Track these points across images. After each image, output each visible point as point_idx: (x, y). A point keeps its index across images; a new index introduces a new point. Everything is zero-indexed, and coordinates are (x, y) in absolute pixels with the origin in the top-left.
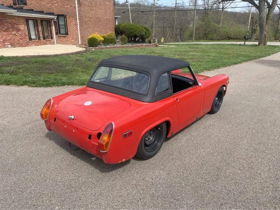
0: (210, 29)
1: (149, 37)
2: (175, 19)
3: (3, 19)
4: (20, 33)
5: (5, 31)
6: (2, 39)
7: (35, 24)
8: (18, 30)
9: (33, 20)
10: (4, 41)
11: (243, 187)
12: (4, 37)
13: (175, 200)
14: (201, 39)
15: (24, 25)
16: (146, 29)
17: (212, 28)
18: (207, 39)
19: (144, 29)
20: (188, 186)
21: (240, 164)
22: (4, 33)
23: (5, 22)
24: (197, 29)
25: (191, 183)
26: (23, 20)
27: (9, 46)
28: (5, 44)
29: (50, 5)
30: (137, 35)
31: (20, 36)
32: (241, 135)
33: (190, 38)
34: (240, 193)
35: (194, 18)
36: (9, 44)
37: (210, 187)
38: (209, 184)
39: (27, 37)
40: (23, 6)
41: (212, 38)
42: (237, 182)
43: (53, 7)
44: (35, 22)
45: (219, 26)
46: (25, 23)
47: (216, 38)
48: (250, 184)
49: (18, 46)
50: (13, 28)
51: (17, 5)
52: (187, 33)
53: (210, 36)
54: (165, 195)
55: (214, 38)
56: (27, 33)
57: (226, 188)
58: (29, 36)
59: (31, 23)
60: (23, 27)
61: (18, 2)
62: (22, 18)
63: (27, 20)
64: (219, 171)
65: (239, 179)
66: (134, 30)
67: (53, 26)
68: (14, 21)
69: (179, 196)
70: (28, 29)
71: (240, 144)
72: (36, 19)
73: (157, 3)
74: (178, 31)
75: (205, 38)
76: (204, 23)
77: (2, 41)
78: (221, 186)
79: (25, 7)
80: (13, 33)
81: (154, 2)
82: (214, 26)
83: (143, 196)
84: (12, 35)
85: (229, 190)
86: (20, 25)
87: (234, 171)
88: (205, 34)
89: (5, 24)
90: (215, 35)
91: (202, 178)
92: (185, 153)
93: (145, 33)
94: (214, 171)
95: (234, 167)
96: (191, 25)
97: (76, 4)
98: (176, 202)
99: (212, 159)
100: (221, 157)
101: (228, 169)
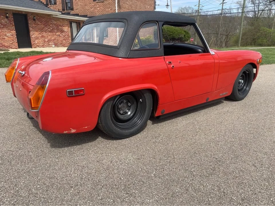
0: (259, 34)
1: (188, 40)
2: (221, 25)
3: (49, 21)
4: (64, 34)
5: (50, 32)
6: (47, 39)
7: (78, 26)
8: (62, 31)
9: (77, 22)
10: (49, 41)
11: (251, 191)
12: (49, 37)
13: (128, 194)
14: (248, 45)
15: (67, 27)
16: (185, 32)
17: (262, 33)
18: (256, 44)
19: (183, 32)
20: (159, 177)
21: (257, 159)
22: (50, 34)
23: (51, 23)
24: (244, 34)
25: (165, 175)
26: (66, 23)
27: (53, 46)
28: (50, 43)
29: (93, 9)
30: (176, 37)
31: (63, 37)
32: (269, 125)
33: (236, 44)
34: (243, 200)
35: (241, 23)
36: (53, 44)
37: (194, 183)
38: (193, 180)
39: (70, 38)
40: (70, 11)
41: (261, 43)
42: (242, 183)
43: (96, 11)
44: (78, 25)
45: (270, 30)
46: (69, 26)
47: (266, 44)
48: (265, 188)
49: (61, 46)
50: (58, 30)
51: (66, 10)
52: (233, 39)
53: (259, 41)
54: (116, 185)
55: (264, 44)
56: (70, 34)
57: (220, 189)
58: (71, 37)
59: (74, 25)
60: (66, 29)
61: (66, 9)
62: (67, 20)
63: (71, 22)
64: (218, 163)
65: (247, 178)
66: (172, 32)
67: (95, 29)
68: (59, 23)
69: (136, 189)
70: (71, 31)
71: (265, 135)
72: (79, 22)
73: (202, 9)
74: (224, 37)
75: (253, 44)
76: (253, 28)
77: (47, 40)
78: (213, 185)
79: (72, 12)
80: (58, 34)
81: (199, 8)
82: (265, 31)
83: (82, 182)
84: (56, 36)
85: (224, 193)
86: (64, 26)
87: (243, 167)
88: (253, 40)
89: (51, 26)
90: (265, 40)
91: (186, 170)
92: (177, 138)
93: (184, 36)
94: (210, 162)
95: (245, 162)
96: (238, 31)
97: (117, 7)
98: (127, 197)
99: (214, 147)
100: (229, 146)
101: (234, 163)
